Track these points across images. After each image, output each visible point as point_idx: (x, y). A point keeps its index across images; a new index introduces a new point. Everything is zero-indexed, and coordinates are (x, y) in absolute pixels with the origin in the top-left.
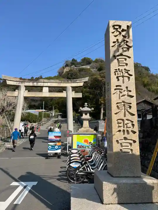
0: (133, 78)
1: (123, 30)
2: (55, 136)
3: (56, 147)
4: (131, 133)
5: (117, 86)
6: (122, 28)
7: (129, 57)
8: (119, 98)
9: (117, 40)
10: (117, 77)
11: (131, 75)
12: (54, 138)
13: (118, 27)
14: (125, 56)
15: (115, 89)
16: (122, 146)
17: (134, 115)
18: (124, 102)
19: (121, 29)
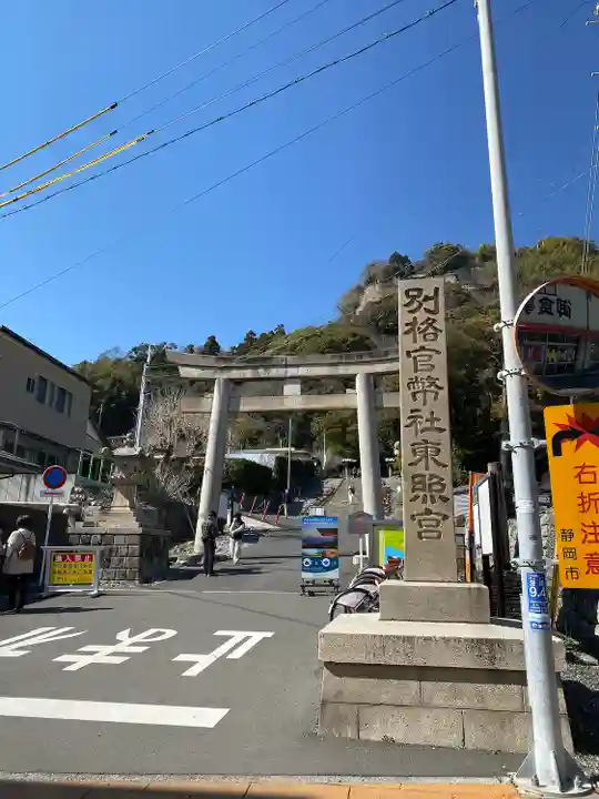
0: (444, 394)
1: (427, 298)
2: (319, 530)
3: (326, 563)
4: (439, 502)
5: (412, 411)
6: (424, 293)
7: (438, 352)
8: (417, 434)
9: (415, 318)
10: (414, 395)
11: (441, 388)
12: (318, 535)
13: (415, 293)
14: (429, 350)
15: (409, 418)
16: (421, 526)
17: (446, 466)
18: (426, 442)
19: (422, 297)
